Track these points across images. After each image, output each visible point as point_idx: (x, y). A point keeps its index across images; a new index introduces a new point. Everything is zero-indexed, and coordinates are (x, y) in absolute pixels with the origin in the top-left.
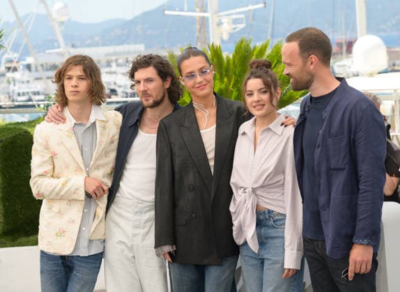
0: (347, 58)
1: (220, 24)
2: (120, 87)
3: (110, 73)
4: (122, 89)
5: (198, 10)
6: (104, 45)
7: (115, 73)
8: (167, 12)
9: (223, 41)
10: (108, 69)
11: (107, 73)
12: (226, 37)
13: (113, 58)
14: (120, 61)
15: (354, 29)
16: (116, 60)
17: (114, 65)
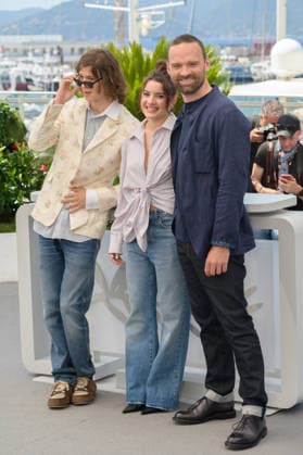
0: (265, 59)
1: (139, 20)
2: (37, 76)
3: (26, 62)
4: (39, 79)
5: (117, 4)
6: (21, 34)
7: (32, 62)
8: (86, 5)
9: (141, 36)
10: (24, 59)
11: (23, 62)
12: (144, 32)
13: (30, 48)
14: (37, 51)
15: (273, 32)
16: (33, 50)
17: (30, 54)
